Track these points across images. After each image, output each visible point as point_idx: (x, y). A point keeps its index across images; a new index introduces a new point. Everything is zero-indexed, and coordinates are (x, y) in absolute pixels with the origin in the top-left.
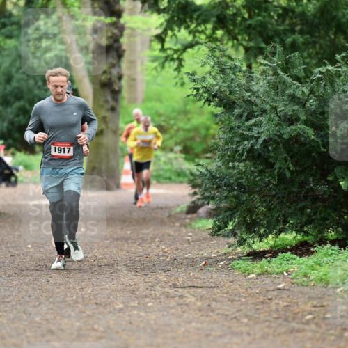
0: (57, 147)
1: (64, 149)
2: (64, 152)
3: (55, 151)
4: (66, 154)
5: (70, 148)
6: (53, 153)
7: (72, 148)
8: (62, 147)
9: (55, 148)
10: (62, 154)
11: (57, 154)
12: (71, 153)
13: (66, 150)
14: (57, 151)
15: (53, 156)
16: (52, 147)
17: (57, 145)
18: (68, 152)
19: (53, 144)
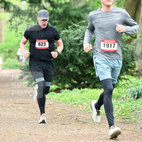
0: (106, 44)
1: (111, 44)
2: (111, 47)
3: (104, 47)
4: (112, 49)
5: (115, 44)
6: (102, 47)
7: (116, 44)
8: (110, 44)
9: (104, 44)
10: (109, 49)
11: (106, 48)
12: (116, 48)
13: (113, 45)
14: (106, 46)
15: (102, 50)
16: (102, 43)
17: (106, 42)
18: (114, 47)
19: (103, 41)
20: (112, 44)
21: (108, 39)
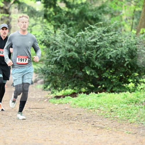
0: (20, 59)
2: (24, 61)
3: (19, 61)
5: (26, 59)
6: (17, 61)
10: (22, 62)
15: (17, 63)
16: (18, 58)
18: (26, 61)
20: (25, 59)
21: (21, 55)
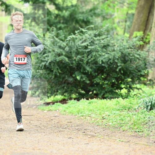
1: (22, 58)
3: (17, 60)
4: (23, 62)
5: (25, 58)
6: (15, 61)
7: (26, 58)
8: (21, 58)
9: (16, 58)
10: (20, 62)
11: (18, 62)
12: (25, 61)
13: (23, 59)
14: (18, 60)
15: (15, 63)
17: (18, 57)
19: (15, 56)
21: (19, 54)
